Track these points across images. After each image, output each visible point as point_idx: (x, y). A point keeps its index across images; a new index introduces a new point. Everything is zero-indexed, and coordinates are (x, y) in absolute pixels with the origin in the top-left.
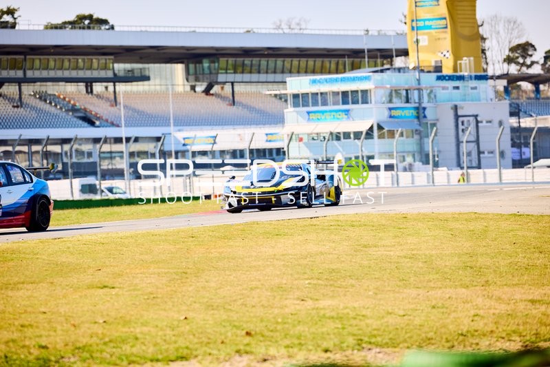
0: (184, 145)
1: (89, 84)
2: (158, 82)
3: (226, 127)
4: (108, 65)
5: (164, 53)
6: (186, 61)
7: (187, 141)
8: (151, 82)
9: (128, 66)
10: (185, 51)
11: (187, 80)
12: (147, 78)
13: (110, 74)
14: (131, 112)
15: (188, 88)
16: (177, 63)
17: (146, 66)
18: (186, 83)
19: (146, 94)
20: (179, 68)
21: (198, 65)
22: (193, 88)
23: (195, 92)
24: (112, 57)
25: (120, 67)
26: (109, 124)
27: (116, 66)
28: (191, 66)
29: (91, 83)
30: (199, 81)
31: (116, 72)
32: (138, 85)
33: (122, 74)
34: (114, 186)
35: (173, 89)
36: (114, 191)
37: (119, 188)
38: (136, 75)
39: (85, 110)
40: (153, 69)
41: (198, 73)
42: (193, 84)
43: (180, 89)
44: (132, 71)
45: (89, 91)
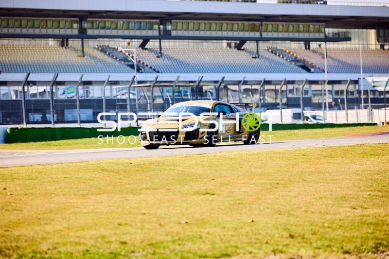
0: (374, 86)
1: (307, 43)
2: (357, 42)
4: (321, 29)
5: (361, 21)
6: (377, 27)
7: (376, 84)
8: (352, 42)
9: (336, 30)
10: (375, 20)
11: (378, 41)
12: (349, 39)
13: (322, 36)
14: (337, 62)
15: (379, 47)
16: (371, 29)
17: (349, 30)
18: (377, 43)
19: (349, 51)
20: (372, 33)
21: (386, 30)
22: (382, 47)
23: (384, 49)
24: (324, 24)
25: (329, 31)
26: (321, 71)
27: (327, 30)
28: (381, 31)
29: (309, 42)
30: (386, 42)
31: (327, 34)
32: (342, 44)
33: (331, 36)
35: (368, 47)
38: (341, 36)
39: (304, 61)
40: (354, 32)
41: (386, 36)
42: (383, 44)
43: (373, 47)
44: (338, 34)
45: (307, 47)
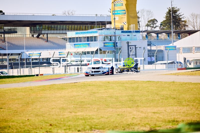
0: (29, 56)
2: (20, 33)
3: (44, 50)
4: (2, 27)
5: (23, 23)
6: (30, 26)
7: (30, 55)
8: (18, 34)
9: (9, 28)
10: (30, 22)
11: (31, 33)
12: (16, 32)
13: (3, 31)
14: (10, 44)
15: (31, 36)
16: (27, 27)
17: (16, 28)
18: (30, 34)
19: (16, 38)
20: (28, 29)
21: (35, 27)
22: (33, 36)
23: (33, 37)
24: (3, 24)
25: (6, 28)
26: (2, 49)
28: (32, 28)
30: (35, 33)
31: (5, 30)
32: (13, 35)
33: (7, 30)
34: (3, 71)
35: (25, 36)
36: (3, 73)
37: (5, 72)
38: (12, 31)
40: (19, 29)
41: (35, 30)
42: (33, 34)
43: (28, 36)
44: (11, 29)
